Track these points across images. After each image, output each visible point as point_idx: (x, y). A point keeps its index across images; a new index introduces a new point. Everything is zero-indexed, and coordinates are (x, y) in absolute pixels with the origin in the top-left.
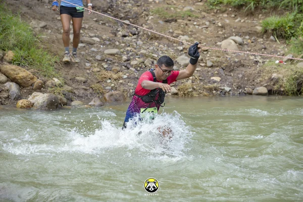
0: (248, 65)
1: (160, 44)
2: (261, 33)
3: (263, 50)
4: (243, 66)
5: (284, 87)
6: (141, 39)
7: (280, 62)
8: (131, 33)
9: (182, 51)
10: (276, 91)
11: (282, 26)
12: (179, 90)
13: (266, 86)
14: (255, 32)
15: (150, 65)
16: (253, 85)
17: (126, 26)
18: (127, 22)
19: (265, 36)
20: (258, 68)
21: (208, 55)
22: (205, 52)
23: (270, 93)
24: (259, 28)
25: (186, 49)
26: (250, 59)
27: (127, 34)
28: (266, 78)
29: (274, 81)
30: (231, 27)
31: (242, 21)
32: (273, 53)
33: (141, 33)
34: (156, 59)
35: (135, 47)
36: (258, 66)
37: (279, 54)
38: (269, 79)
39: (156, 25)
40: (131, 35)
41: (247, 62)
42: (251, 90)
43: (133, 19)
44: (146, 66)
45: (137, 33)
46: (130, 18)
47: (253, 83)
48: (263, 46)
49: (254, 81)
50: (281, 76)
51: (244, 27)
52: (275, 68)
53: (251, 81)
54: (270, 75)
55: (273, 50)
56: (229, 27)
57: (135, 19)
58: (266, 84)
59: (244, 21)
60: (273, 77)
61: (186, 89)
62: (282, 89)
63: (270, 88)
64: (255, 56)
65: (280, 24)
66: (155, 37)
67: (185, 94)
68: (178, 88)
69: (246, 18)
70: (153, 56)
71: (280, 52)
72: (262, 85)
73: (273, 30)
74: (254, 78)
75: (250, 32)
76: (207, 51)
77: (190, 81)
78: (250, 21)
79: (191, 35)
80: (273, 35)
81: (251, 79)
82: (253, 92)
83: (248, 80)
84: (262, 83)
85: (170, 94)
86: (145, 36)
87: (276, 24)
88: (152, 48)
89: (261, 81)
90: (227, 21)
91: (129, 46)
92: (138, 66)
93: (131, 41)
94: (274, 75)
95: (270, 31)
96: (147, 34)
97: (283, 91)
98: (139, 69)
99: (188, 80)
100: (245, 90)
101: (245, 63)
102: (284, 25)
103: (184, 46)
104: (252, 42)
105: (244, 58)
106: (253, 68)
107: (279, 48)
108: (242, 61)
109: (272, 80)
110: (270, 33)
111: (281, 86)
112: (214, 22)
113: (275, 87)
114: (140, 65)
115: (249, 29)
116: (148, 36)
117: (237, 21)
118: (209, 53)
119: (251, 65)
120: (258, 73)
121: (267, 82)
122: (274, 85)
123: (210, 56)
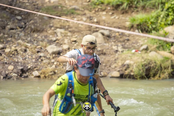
0: (109, 53)
1: (39, 35)
2: (129, 27)
3: (126, 41)
4: (105, 54)
5: (134, 72)
6: (25, 31)
7: (136, 51)
8: (19, 27)
9: (55, 41)
10: (127, 75)
11: (146, 22)
12: (41, 73)
13: (119, 71)
14: (124, 26)
15: (22, 53)
16: (109, 70)
17: (16, 21)
18: (19, 18)
19: (132, 30)
20: (117, 55)
21: (75, 45)
22: (73, 43)
23: (122, 76)
24: (128, 24)
25: (59, 40)
26: (112, 49)
27: (15, 27)
28: (120, 64)
29: (126, 66)
30: (105, 22)
31: (117, 18)
32: (134, 43)
33: (27, 27)
34: (29, 48)
35: (16, 38)
36: (117, 54)
37: (138, 44)
38: (122, 65)
39: (40, 20)
40: (18, 27)
41: (108, 51)
42: (106, 74)
43: (24, 15)
44: (18, 54)
45: (24, 26)
46: (22, 15)
47: (109, 68)
48: (127, 38)
49: (110, 66)
50: (132, 62)
51: (117, 22)
52: (130, 56)
53: (108, 66)
54: (123, 61)
55: (134, 42)
56: (103, 22)
57: (26, 16)
58: (119, 70)
59: (118, 18)
60: (125, 63)
61: (47, 73)
62: (132, 74)
63: (122, 73)
64: (118, 46)
65: (144, 20)
66: (37, 30)
67: (45, 77)
68: (41, 72)
69: (121, 16)
70: (27, 46)
71: (139, 43)
72: (115, 70)
73: (138, 25)
74: (111, 64)
75: (120, 27)
76: (75, 41)
77: (54, 66)
78: (123, 18)
79: (68, 28)
80: (138, 29)
81: (108, 64)
82: (108, 76)
83: (105, 66)
84: (116, 69)
85: (32, 77)
86: (29, 29)
87: (141, 20)
88: (29, 39)
89: (116, 67)
90: (104, 18)
91: (12, 37)
92: (11, 53)
93: (15, 33)
94: (127, 62)
95: (135, 26)
96: (31, 27)
97: (133, 75)
98: (11, 55)
99: (53, 65)
100: (101, 74)
101: (107, 51)
102: (147, 21)
103: (57, 38)
104: (119, 35)
105: (107, 48)
106: (112, 56)
107: (140, 40)
108: (104, 51)
109: (125, 65)
110: (135, 28)
111: (131, 71)
112: (91, 18)
113: (127, 72)
114: (13, 53)
115: (120, 25)
116: (32, 29)
117: (113, 17)
118: (77, 43)
119: (111, 53)
120: (115, 60)
121: (120, 68)
122: (126, 70)
123: (76, 46)
